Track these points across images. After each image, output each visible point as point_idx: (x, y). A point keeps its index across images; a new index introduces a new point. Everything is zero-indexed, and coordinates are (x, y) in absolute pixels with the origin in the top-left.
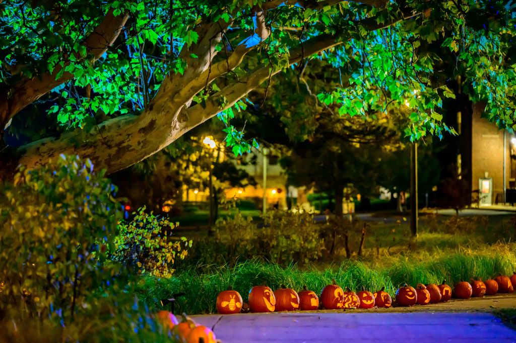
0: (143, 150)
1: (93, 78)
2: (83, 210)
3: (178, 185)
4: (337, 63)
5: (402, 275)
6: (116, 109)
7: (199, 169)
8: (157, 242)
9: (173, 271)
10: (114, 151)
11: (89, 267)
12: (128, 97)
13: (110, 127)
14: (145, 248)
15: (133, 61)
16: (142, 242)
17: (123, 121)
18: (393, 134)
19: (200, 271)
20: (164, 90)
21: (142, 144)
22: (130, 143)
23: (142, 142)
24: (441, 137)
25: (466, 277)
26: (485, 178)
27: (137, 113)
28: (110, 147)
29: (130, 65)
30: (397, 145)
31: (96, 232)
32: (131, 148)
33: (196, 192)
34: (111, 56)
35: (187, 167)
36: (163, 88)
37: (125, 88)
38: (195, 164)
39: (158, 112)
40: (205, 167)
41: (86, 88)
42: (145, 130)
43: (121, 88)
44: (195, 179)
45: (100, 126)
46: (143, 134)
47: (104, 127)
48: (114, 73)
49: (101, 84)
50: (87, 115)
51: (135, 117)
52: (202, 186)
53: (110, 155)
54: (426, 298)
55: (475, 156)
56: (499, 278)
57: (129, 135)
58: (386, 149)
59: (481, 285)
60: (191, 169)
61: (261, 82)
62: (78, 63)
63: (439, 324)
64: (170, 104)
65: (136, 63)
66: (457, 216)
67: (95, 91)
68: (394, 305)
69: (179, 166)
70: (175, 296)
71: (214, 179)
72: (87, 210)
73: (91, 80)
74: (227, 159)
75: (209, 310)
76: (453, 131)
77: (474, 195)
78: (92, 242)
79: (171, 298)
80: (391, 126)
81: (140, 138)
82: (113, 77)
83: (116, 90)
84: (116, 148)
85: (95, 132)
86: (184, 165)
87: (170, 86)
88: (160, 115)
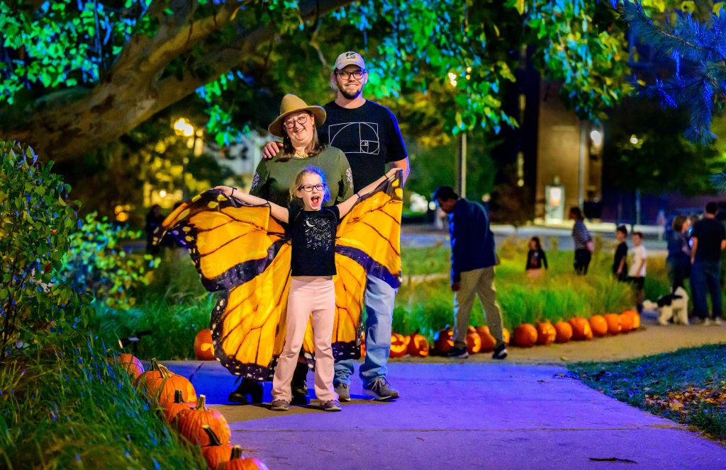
0: (97, 136)
1: (30, 37)
2: (22, 215)
3: (139, 185)
4: (363, 24)
5: (444, 313)
6: (60, 79)
7: (168, 163)
8: (111, 262)
9: (133, 301)
10: (56, 136)
11: (28, 292)
12: (76, 64)
13: (53, 104)
14: (96, 269)
15: (84, 14)
16: (91, 261)
17: (70, 96)
18: (434, 122)
19: (171, 302)
20: (127, 55)
21: (94, 129)
22: (79, 126)
23: (96, 125)
24: (498, 129)
25: (528, 319)
26: (554, 185)
27: (90, 86)
28: (51, 130)
29: (81, 19)
30: (439, 138)
31: (37, 244)
32: (79, 133)
33: (163, 193)
34: (55, 7)
35: (152, 161)
36: (126, 52)
37: (73, 52)
38: (163, 156)
39: (118, 85)
40: (177, 161)
41: (18, 50)
42: (99, 109)
43: (67, 52)
44: (162, 177)
45: (38, 101)
46: (96, 114)
47: (43, 104)
48: (58, 31)
49: (41, 44)
50: (22, 86)
51: (87, 91)
52: (171, 186)
53: (51, 142)
54: (474, 345)
55: (542, 155)
56: (573, 320)
57: (77, 115)
58: (423, 143)
59: (549, 329)
60: (158, 163)
61: (259, 48)
62: (11, 16)
63: (496, 380)
64: (134, 74)
65: (88, 17)
66: (516, 236)
67: (32, 55)
68: (432, 353)
69: (141, 159)
70: (139, 335)
71: (189, 177)
72: (26, 215)
73: (27, 40)
74: (207, 150)
75: (184, 354)
76: (512, 122)
77: (539, 207)
78: (31, 260)
79: (133, 337)
80: (431, 111)
81: (91, 119)
82: (57, 36)
83: (61, 53)
84: (60, 133)
85: (31, 110)
86: (148, 157)
87: (135, 49)
88: (121, 88)
